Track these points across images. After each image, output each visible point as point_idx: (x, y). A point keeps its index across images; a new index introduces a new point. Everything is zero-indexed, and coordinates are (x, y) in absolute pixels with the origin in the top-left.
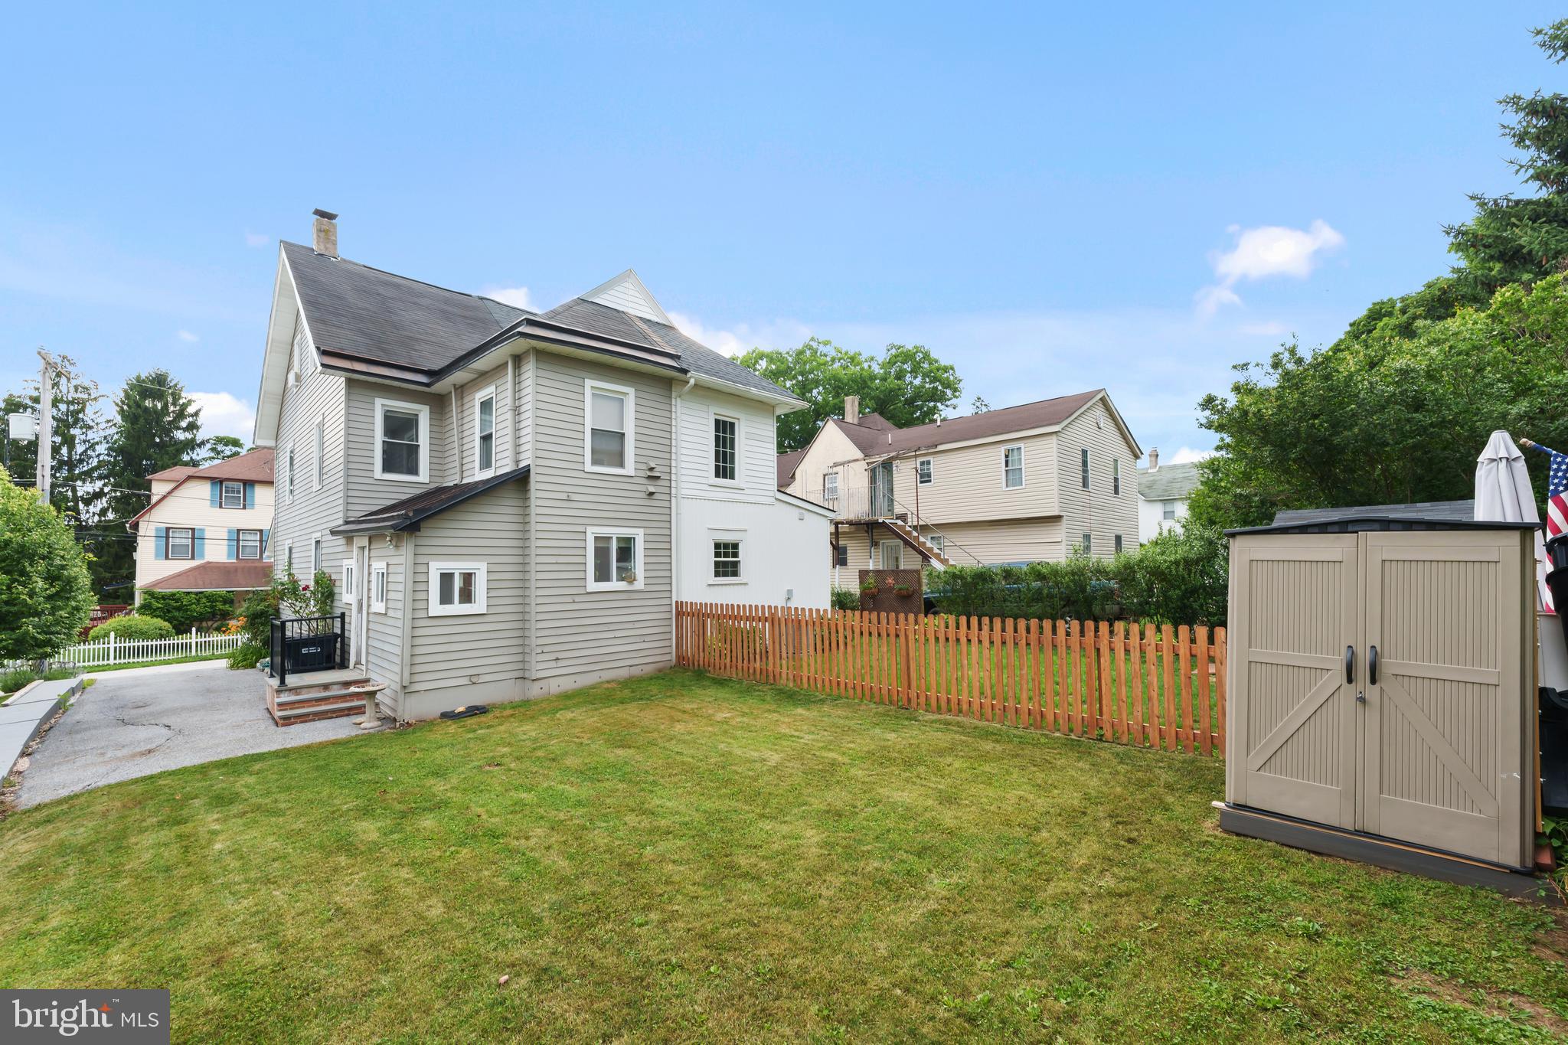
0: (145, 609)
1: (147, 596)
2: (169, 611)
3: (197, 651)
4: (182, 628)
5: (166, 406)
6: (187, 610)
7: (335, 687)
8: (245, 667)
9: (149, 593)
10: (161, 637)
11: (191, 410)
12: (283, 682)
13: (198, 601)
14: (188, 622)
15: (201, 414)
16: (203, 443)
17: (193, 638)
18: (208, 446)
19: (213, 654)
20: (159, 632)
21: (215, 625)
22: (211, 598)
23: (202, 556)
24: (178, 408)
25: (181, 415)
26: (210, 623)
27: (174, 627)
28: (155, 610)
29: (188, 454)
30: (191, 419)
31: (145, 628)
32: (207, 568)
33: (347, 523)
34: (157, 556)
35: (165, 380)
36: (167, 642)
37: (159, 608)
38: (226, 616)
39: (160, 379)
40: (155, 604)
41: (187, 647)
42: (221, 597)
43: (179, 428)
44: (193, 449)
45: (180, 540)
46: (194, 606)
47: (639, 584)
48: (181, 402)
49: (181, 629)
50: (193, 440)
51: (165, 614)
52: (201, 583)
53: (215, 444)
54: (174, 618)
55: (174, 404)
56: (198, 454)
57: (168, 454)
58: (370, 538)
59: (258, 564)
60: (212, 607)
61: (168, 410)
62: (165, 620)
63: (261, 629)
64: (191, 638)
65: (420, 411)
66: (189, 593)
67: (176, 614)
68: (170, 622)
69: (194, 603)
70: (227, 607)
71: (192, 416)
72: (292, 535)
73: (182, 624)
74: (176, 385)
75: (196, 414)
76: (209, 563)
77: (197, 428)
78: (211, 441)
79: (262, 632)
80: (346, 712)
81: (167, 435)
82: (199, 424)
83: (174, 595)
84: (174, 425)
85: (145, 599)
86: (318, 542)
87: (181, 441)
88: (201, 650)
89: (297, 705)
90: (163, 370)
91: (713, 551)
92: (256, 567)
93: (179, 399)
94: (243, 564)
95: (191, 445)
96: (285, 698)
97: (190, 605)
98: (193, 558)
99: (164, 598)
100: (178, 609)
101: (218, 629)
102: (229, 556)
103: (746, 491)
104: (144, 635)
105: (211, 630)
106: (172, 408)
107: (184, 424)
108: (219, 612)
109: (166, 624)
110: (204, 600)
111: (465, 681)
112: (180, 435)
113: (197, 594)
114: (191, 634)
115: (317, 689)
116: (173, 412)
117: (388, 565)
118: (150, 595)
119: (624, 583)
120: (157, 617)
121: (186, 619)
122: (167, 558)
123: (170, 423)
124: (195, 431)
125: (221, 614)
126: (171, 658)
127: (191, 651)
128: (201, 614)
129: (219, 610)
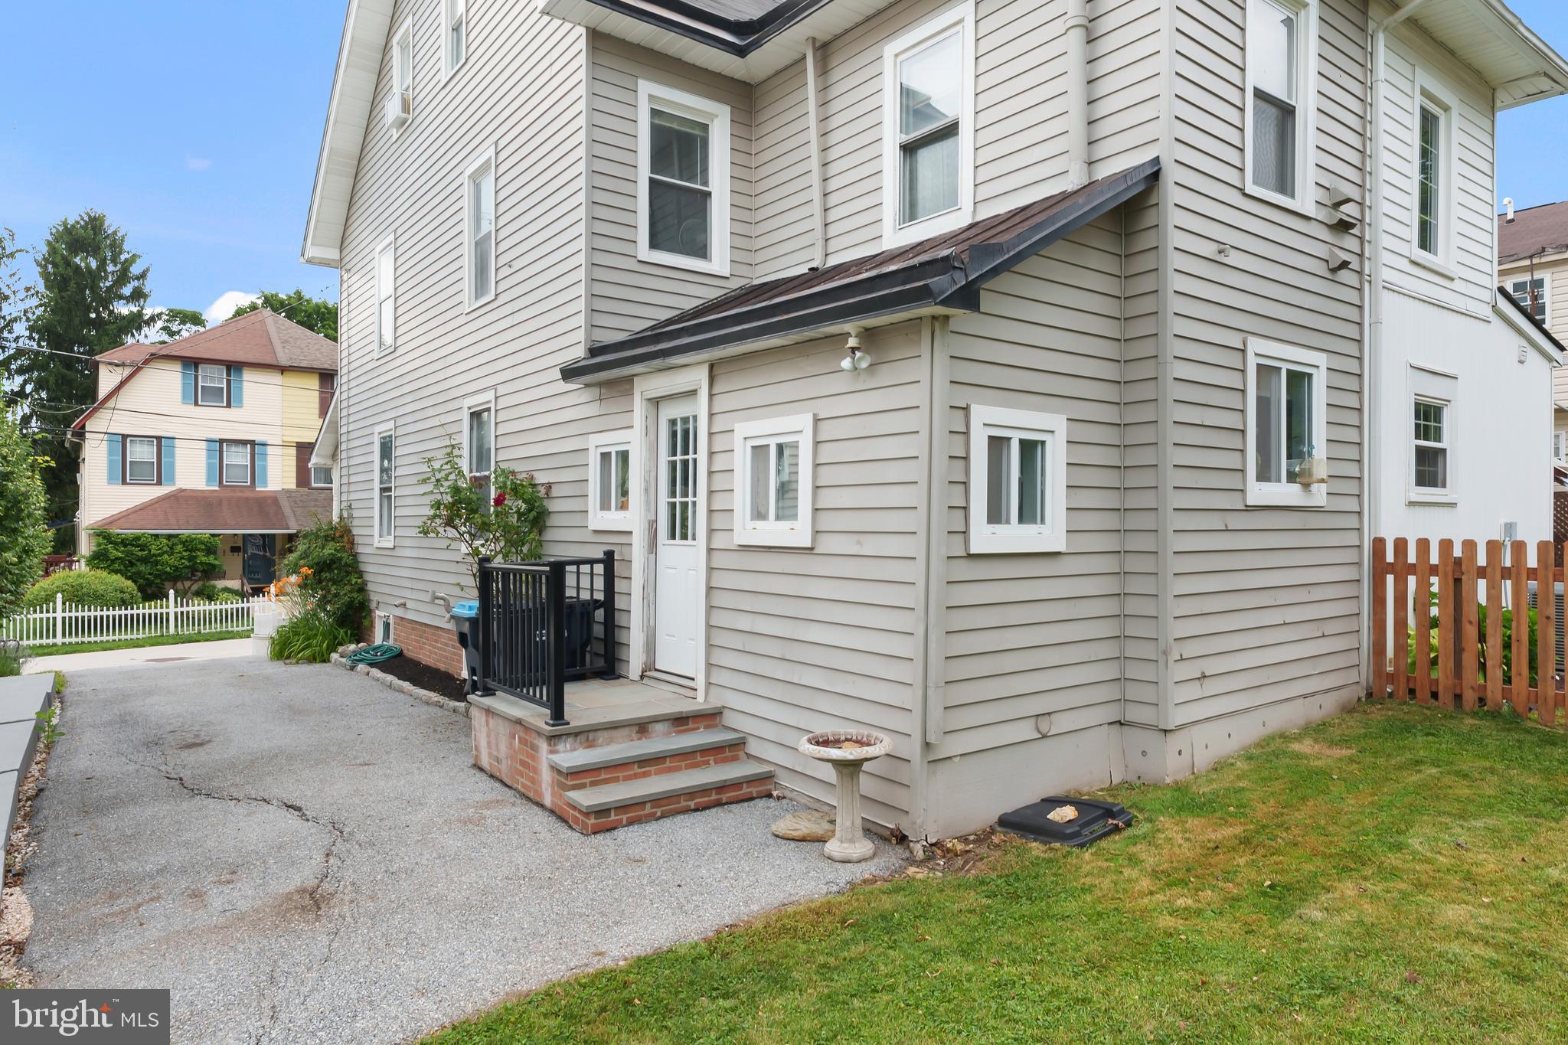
0: (98, 559)
1: (101, 540)
2: (132, 564)
3: (176, 626)
4: (150, 592)
5: (102, 265)
6: (156, 563)
7: (659, 728)
8: (312, 660)
9: (102, 534)
10: (124, 603)
11: (135, 270)
12: (558, 714)
13: (171, 548)
14: (158, 581)
15: (149, 275)
16: (153, 319)
17: (171, 606)
18: (160, 324)
19: (199, 632)
20: (119, 595)
21: (195, 587)
22: (189, 544)
23: (172, 480)
24: (119, 266)
25: (123, 277)
26: (187, 584)
27: (140, 589)
28: (113, 561)
29: (133, 335)
30: (136, 283)
31: (101, 588)
32: (180, 498)
33: (593, 352)
34: (111, 479)
35: (102, 224)
36: (135, 612)
37: (118, 559)
38: (211, 572)
39: (95, 224)
40: (115, 553)
41: (161, 620)
42: (202, 543)
43: (121, 297)
44: (139, 328)
45: (141, 453)
46: (166, 556)
47: (1319, 495)
48: (123, 257)
49: (152, 592)
50: (140, 314)
51: (126, 567)
52: (173, 520)
53: (168, 321)
54: (139, 574)
55: (114, 261)
56: (146, 336)
57: (108, 335)
58: (712, 367)
59: (248, 494)
60: (191, 559)
61: (105, 271)
62: (128, 578)
63: (333, 590)
64: (167, 607)
65: (713, 116)
66: (157, 536)
67: (142, 568)
68: (135, 582)
69: (166, 552)
70: (211, 559)
71: (138, 278)
72: (393, 414)
73: (150, 583)
74: (115, 233)
75: (143, 276)
76: (182, 491)
77: (145, 296)
78: (165, 317)
79: (336, 595)
80: (714, 797)
81: (106, 308)
82: (146, 290)
83: (137, 538)
84: (113, 294)
85: (99, 545)
86: (476, 416)
87: (124, 318)
88: (182, 626)
89: (603, 776)
90: (97, 211)
91: (1411, 421)
92: (247, 499)
93: (121, 253)
94: (228, 494)
95: (136, 322)
96: (572, 756)
97: (160, 555)
98: (159, 483)
99: (125, 542)
100: (144, 560)
101: (199, 594)
102: (209, 480)
103: (1457, 285)
104: (98, 599)
105: (189, 594)
106: (110, 268)
107: (127, 290)
108: (200, 568)
109: (129, 583)
110: (180, 548)
111: (1026, 731)
112: (123, 309)
113: (169, 537)
114: (167, 599)
115: (625, 732)
116: (113, 273)
117: (817, 420)
118: (104, 538)
119: (1296, 488)
120: (116, 572)
121: (157, 576)
122: (124, 482)
123: (109, 289)
124: (142, 301)
125: (204, 571)
126: (141, 636)
127: (168, 627)
128: (177, 569)
129: (201, 563)
